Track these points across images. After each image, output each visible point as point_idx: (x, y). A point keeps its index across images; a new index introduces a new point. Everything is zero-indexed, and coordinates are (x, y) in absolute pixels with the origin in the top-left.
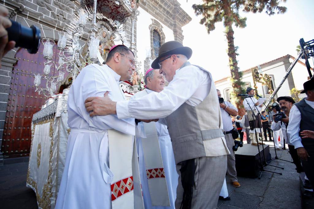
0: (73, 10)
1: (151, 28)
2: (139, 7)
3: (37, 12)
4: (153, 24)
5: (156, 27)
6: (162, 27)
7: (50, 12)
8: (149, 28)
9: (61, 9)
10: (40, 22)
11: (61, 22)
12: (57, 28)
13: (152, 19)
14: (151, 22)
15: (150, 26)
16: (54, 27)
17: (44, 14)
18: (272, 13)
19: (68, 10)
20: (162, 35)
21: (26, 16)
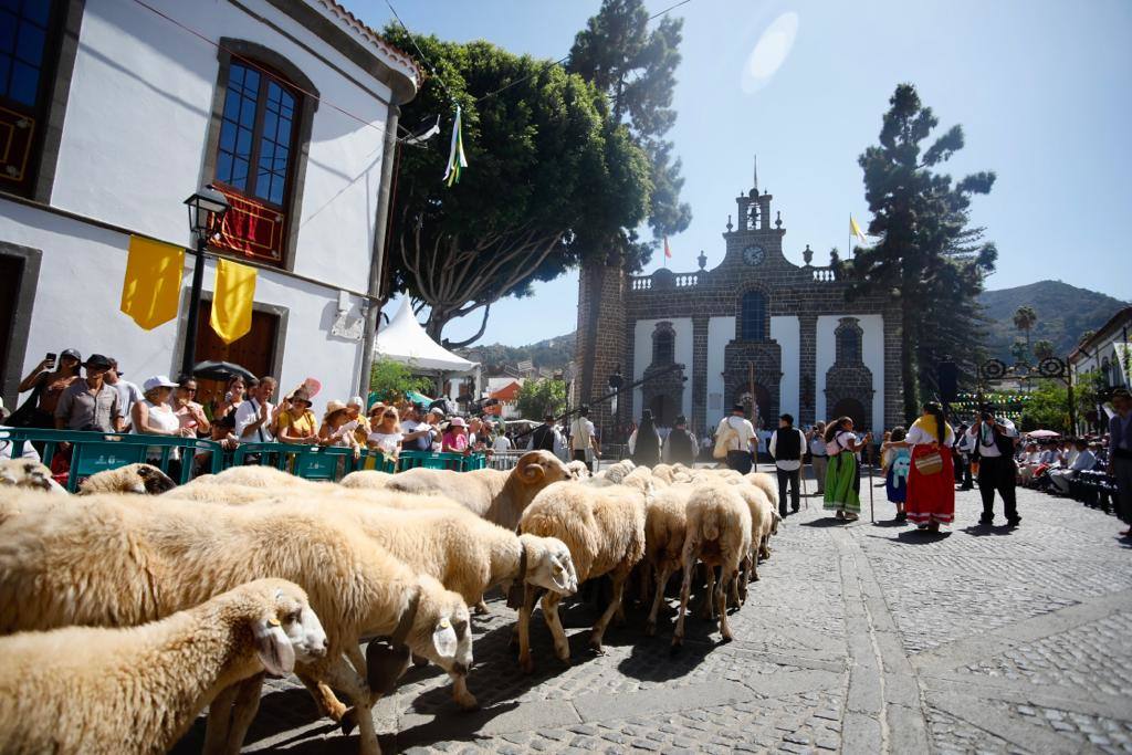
1: (837, 331)
2: (819, 317)
4: (842, 325)
5: (845, 327)
6: (858, 320)
7: (746, 365)
8: (835, 333)
10: (742, 375)
13: (840, 320)
14: (838, 324)
15: (837, 329)
17: (743, 368)
20: (857, 332)
21: (737, 375)
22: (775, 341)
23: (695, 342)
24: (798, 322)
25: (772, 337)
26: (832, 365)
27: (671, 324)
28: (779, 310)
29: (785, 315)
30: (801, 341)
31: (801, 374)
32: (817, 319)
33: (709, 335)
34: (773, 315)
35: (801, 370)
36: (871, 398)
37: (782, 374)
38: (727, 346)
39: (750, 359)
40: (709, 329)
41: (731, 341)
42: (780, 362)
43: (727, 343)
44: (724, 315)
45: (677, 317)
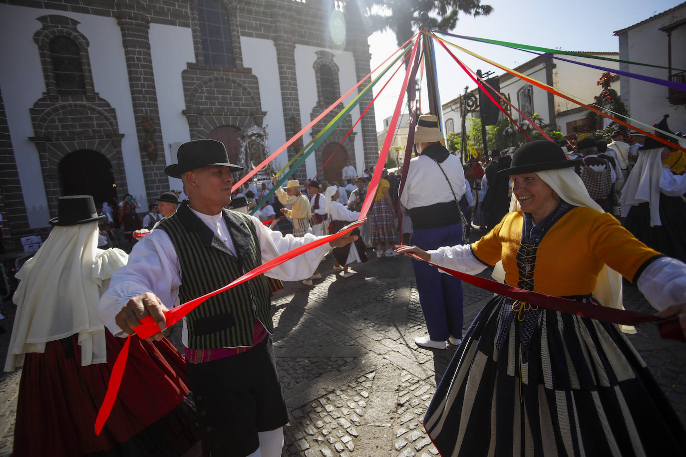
0: (231, 90)
1: (316, 66)
2: (297, 45)
3: (209, 106)
4: (319, 58)
5: (322, 61)
6: (333, 56)
7: (216, 101)
8: (314, 67)
9: (222, 94)
10: (213, 115)
11: (226, 107)
12: (224, 115)
13: (317, 53)
14: (315, 58)
15: (315, 63)
16: (222, 115)
17: (213, 106)
18: (477, 13)
19: (228, 93)
20: (333, 68)
21: (204, 115)
22: (249, 70)
23: (128, 60)
24: (274, 49)
25: (246, 65)
26: (315, 105)
27: (76, 23)
28: (249, 28)
29: (258, 36)
30: (281, 73)
31: (285, 115)
32: (295, 47)
33: (152, 51)
34: (244, 34)
35: (284, 110)
36: (352, 140)
37: (265, 114)
38: (184, 72)
39: (219, 92)
40: (151, 41)
41: (189, 64)
42: (259, 99)
43: (185, 68)
44: (172, 23)
45: (86, 11)
